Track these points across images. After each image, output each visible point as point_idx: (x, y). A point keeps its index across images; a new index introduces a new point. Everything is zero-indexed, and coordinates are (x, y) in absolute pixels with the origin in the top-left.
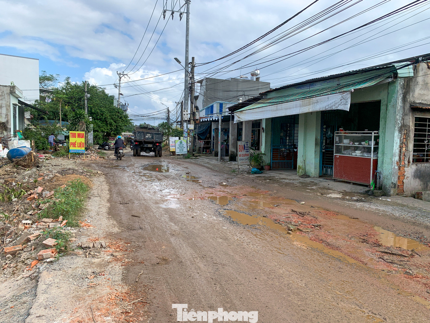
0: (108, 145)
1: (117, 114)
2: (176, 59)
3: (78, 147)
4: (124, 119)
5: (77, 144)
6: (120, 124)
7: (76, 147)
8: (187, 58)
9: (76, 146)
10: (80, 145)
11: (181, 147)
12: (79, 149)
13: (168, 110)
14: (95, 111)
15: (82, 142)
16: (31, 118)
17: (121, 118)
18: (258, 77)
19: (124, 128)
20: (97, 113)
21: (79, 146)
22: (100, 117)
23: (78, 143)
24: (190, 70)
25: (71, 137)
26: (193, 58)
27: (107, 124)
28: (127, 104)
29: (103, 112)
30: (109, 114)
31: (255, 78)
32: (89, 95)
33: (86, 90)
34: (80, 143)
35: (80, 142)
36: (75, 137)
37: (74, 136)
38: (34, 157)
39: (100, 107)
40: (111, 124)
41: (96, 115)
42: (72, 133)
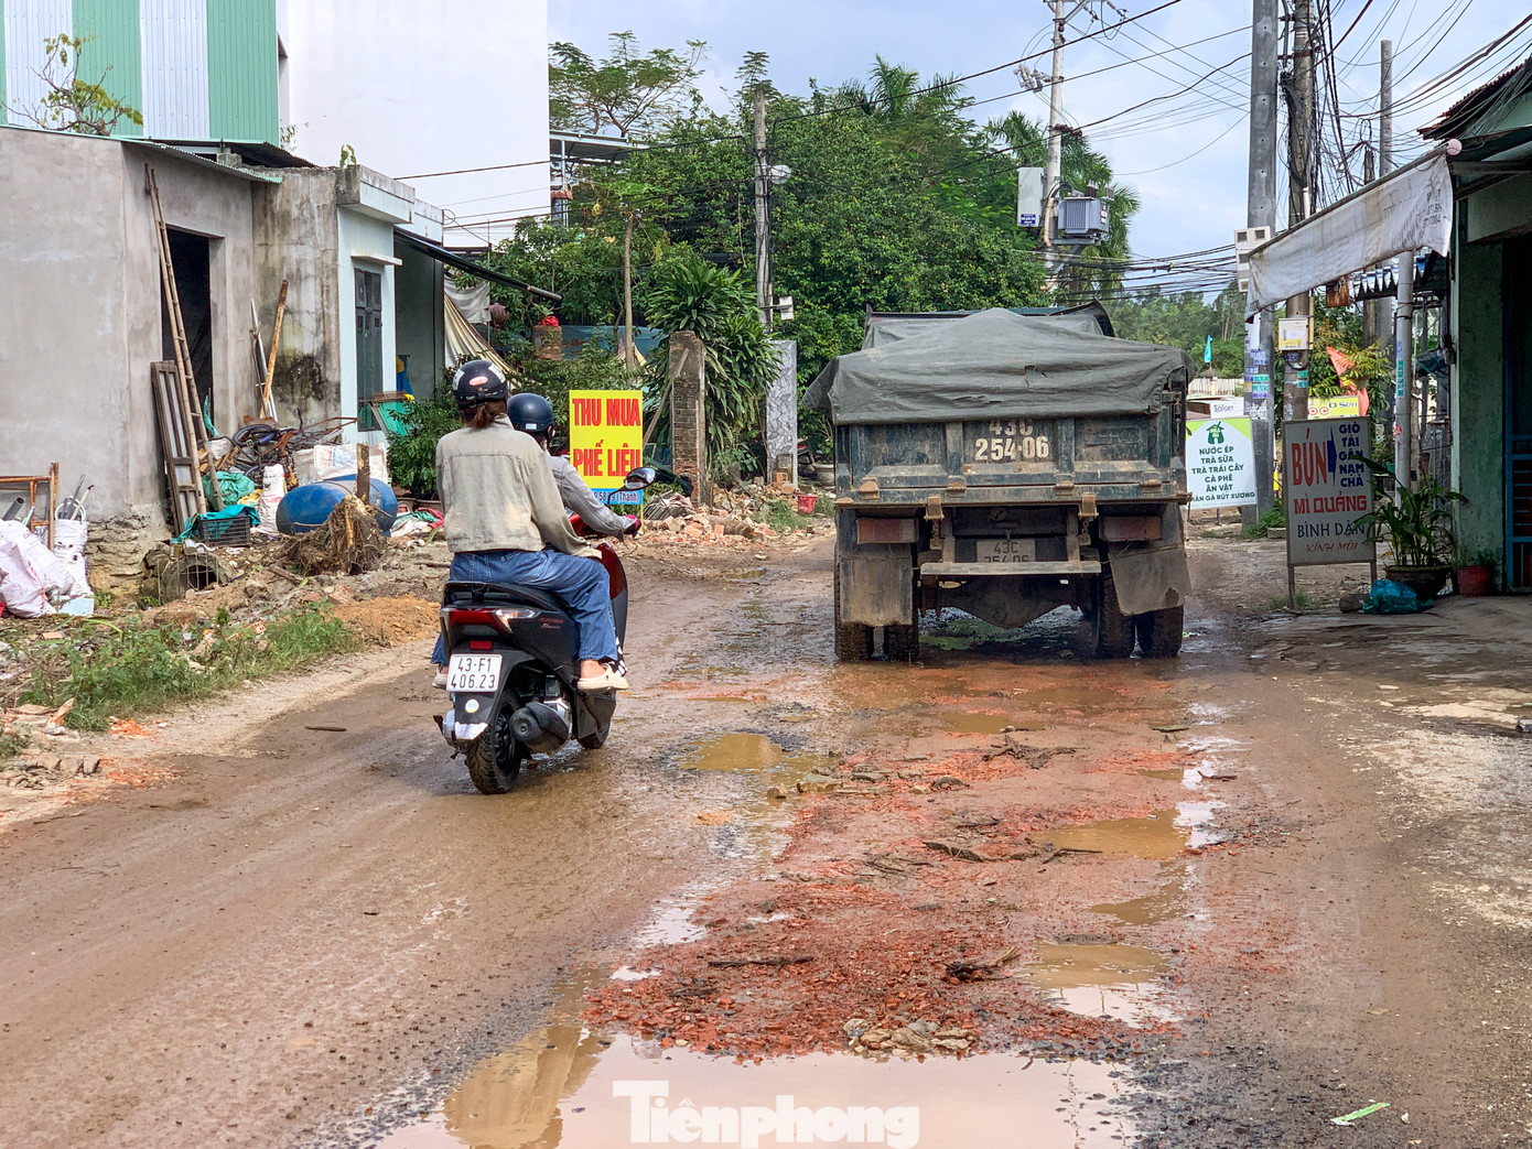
1: (970, 268)
3: (611, 473)
5: (603, 457)
7: (600, 474)
9: (600, 468)
10: (622, 461)
11: (1218, 465)
14: (838, 259)
15: (630, 448)
16: (497, 322)
20: (848, 269)
21: (614, 469)
22: (864, 292)
23: (610, 451)
25: (577, 424)
29: (886, 260)
30: (923, 268)
32: (780, 171)
33: (760, 146)
34: (621, 454)
35: (621, 448)
36: (597, 423)
37: (590, 414)
38: (357, 524)
39: (870, 232)
41: (845, 285)
42: (582, 401)
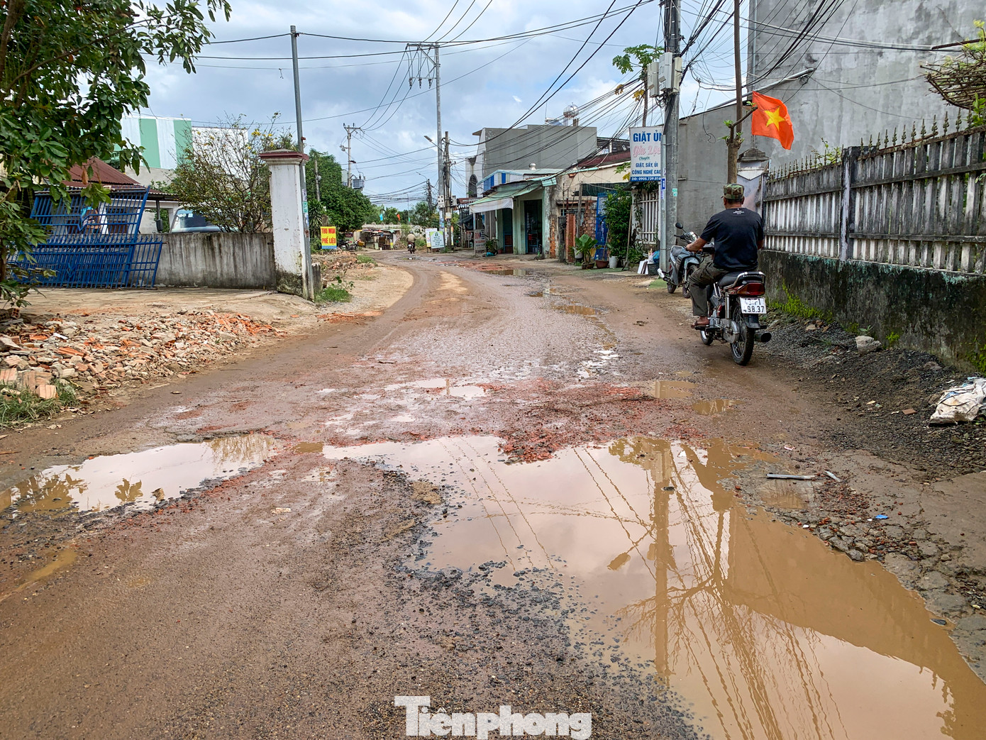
0: (345, 244)
2: (426, 137)
3: (329, 243)
4: (365, 205)
5: (328, 240)
6: (360, 214)
7: (327, 243)
8: (439, 134)
10: (332, 241)
12: (331, 245)
13: (429, 184)
15: (334, 238)
17: (360, 204)
18: (575, 118)
19: (365, 218)
24: (443, 146)
25: (323, 233)
26: (446, 133)
27: (342, 215)
28: (362, 178)
31: (570, 122)
32: (320, 177)
33: (317, 172)
35: (332, 238)
36: (327, 233)
37: (325, 231)
40: (348, 214)
42: (323, 229)
